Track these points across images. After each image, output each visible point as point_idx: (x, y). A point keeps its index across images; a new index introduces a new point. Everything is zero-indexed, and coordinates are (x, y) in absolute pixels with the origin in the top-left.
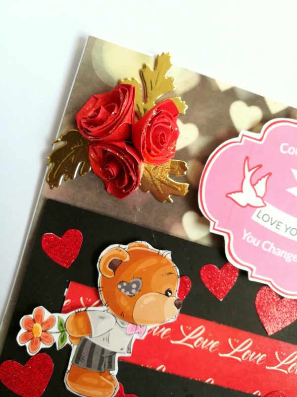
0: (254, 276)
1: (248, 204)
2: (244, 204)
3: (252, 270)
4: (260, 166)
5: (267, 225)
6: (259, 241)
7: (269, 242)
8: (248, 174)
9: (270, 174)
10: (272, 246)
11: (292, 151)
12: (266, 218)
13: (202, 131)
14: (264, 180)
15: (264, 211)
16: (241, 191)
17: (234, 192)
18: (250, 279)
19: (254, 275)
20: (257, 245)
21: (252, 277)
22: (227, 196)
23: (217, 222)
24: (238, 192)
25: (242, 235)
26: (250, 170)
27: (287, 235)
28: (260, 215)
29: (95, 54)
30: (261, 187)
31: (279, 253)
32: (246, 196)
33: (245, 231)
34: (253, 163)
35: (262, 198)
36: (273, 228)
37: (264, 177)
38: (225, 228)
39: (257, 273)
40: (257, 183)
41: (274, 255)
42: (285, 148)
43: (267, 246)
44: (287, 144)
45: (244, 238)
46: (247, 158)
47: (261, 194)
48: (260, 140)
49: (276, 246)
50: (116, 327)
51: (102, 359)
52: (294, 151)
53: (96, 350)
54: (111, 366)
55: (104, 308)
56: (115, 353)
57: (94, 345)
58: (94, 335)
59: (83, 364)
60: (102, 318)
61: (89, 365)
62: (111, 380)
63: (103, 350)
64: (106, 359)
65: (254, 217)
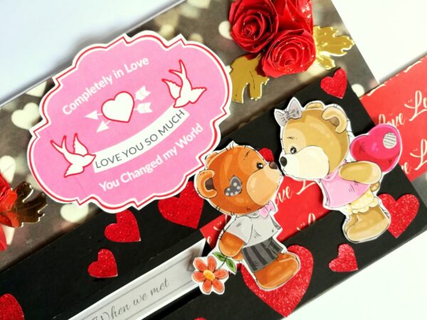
0: (140, 204)
1: (84, 167)
2: (81, 170)
3: (133, 202)
4: (65, 137)
5: (111, 165)
6: (117, 181)
7: (124, 174)
8: (63, 150)
9: (76, 135)
10: (129, 174)
11: (73, 106)
12: (104, 163)
14: (77, 142)
15: (98, 160)
16: (71, 164)
17: (67, 170)
18: (139, 209)
19: (138, 204)
20: (118, 184)
21: (138, 206)
22: (65, 177)
23: (77, 198)
24: (69, 167)
25: (101, 189)
26: (61, 147)
27: (131, 157)
28: (99, 165)
30: (80, 149)
31: (139, 173)
32: (77, 164)
33: (100, 184)
34: (58, 141)
35: (88, 154)
36: (116, 164)
37: (74, 141)
38: (87, 196)
39: (139, 201)
40: (74, 149)
41: (137, 178)
42: (68, 109)
43: (126, 177)
44: (66, 106)
45: (105, 189)
46: (52, 142)
47: (84, 152)
48: (48, 122)
50: (254, 220)
51: (268, 251)
52: (75, 105)
53: (258, 249)
54: (278, 249)
55: (233, 217)
56: (271, 238)
57: (253, 248)
58: (247, 242)
59: (260, 266)
60: (239, 225)
61: (264, 262)
62: (288, 256)
63: (262, 244)
64: (271, 248)
65: (97, 170)
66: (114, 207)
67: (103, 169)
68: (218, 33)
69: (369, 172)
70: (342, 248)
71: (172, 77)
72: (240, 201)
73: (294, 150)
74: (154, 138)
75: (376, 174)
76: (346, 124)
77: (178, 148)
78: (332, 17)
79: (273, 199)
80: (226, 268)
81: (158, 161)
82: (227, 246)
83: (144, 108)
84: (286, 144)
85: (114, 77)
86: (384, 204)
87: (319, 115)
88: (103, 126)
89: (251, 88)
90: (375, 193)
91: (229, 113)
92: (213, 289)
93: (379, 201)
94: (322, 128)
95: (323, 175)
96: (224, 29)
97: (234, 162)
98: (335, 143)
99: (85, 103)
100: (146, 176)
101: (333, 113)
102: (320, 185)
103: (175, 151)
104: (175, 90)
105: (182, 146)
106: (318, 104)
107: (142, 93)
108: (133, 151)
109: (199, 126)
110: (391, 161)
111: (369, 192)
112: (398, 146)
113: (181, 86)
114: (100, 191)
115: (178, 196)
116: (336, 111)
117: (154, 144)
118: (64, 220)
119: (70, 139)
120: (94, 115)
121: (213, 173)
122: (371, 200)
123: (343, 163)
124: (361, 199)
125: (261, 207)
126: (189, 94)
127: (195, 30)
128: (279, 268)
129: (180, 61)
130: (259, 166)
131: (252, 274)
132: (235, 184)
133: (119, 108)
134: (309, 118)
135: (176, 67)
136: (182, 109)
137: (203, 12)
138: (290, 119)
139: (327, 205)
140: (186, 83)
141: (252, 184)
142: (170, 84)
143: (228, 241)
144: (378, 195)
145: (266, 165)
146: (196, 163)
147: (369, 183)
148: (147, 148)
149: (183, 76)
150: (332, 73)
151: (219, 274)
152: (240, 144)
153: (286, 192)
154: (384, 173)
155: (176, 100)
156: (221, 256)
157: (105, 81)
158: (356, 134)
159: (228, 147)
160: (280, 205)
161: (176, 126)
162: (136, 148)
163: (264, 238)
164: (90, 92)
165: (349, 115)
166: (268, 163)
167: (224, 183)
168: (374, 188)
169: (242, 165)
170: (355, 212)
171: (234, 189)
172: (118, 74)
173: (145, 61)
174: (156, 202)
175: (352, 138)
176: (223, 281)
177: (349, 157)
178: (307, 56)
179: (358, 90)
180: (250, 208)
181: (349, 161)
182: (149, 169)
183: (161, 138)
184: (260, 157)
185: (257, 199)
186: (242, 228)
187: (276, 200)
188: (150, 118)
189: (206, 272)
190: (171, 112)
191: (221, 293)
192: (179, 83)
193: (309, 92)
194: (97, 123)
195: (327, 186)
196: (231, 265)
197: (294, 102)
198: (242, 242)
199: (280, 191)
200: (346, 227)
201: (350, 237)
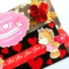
88: (2, 30)
106: (47, 29)
107: (10, 24)
111: (56, 48)
113: (18, 23)
116: (51, 31)
122: (57, 50)
126: (20, 25)
133: (6, 26)
138: (41, 32)
144: (58, 49)
182: (10, 39)
190: (16, 28)
200: (51, 55)
201: (51, 57)
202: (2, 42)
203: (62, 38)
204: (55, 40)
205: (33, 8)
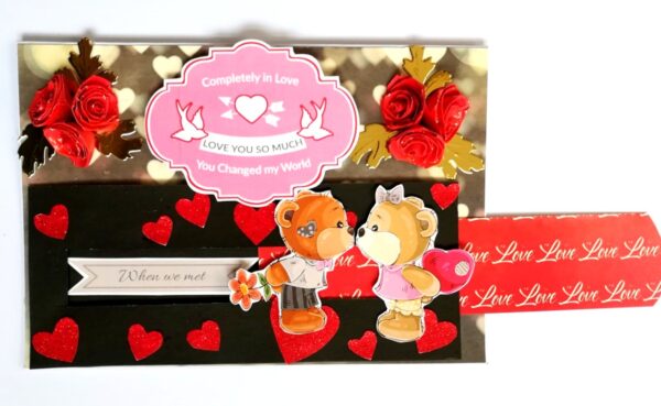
0: (221, 197)
1: (192, 139)
2: (189, 139)
4: (191, 104)
5: (216, 151)
8: (183, 114)
9: (201, 108)
10: (227, 167)
12: (212, 145)
13: (137, 91)
14: (198, 115)
15: (208, 140)
16: (183, 129)
17: (177, 132)
18: (219, 200)
22: (172, 137)
24: (180, 130)
25: (197, 165)
26: (183, 110)
27: (237, 154)
29: (27, 58)
30: (198, 120)
31: (235, 171)
32: (188, 132)
34: (183, 104)
35: (202, 130)
36: (222, 152)
37: (197, 112)
39: (223, 193)
40: (193, 118)
41: (232, 175)
42: (207, 82)
43: (223, 168)
46: (177, 101)
47: (200, 125)
49: (231, 165)
50: (307, 267)
51: (305, 298)
52: (216, 82)
53: (298, 292)
54: (314, 302)
55: (293, 254)
56: (314, 290)
57: (294, 288)
58: (292, 280)
59: (291, 307)
60: (294, 263)
61: (296, 306)
62: (319, 313)
63: (303, 290)
64: (309, 297)
65: (202, 147)
66: (199, 187)
67: (208, 149)
68: (371, 92)
69: (428, 284)
70: (368, 334)
71: (310, 107)
72: (306, 244)
73: (375, 228)
74: (265, 149)
75: (434, 289)
76: (432, 233)
77: (280, 170)
78: (478, 134)
79: (335, 258)
80: (262, 291)
81: (257, 171)
82: (273, 275)
83: (271, 120)
84: (372, 219)
85: (261, 79)
86: (425, 319)
87: (415, 212)
88: (229, 115)
89: (372, 155)
90: (424, 305)
91: (340, 166)
92: (240, 303)
93: (422, 313)
94: (410, 224)
95: (387, 263)
96: (379, 92)
97: (321, 209)
98: (413, 244)
99: (224, 86)
100: (240, 176)
101: (427, 216)
102: (380, 270)
103: (276, 171)
104: (306, 119)
105: (284, 169)
106: (419, 202)
107: (277, 107)
108: (242, 149)
109: (309, 161)
110: (452, 286)
111: (419, 301)
112: (465, 277)
113: (313, 120)
114: (194, 167)
115: (257, 209)
116: (432, 217)
117: (262, 154)
118: (146, 171)
119: (194, 108)
120: (226, 100)
121: (297, 208)
122: (416, 308)
123: (410, 263)
124: (408, 303)
125: (320, 259)
126: (316, 130)
127: (353, 79)
128: (306, 318)
129: (325, 99)
130: (339, 225)
131: (280, 310)
132: (310, 228)
133: (251, 107)
134: (404, 209)
135: (318, 101)
136: (303, 139)
137: (370, 66)
138: (388, 201)
139: (375, 290)
140: (319, 120)
141: (325, 237)
142: (305, 113)
143: (277, 270)
144: (425, 308)
145: (346, 227)
146: (288, 191)
147: (424, 294)
148: (255, 154)
149: (320, 112)
150: (448, 183)
151: (253, 293)
152: (335, 197)
153: (349, 259)
154: (441, 293)
155: (302, 129)
156: (263, 280)
157: (252, 78)
158: (436, 245)
159: (323, 193)
160: (338, 268)
161: (290, 150)
162: (246, 149)
163: (308, 286)
164: (234, 79)
165: (440, 227)
166: (348, 227)
167: (302, 221)
168: (425, 300)
169: (326, 216)
170: (397, 310)
171: (307, 231)
172: (267, 78)
173: (295, 81)
174: (236, 203)
175: (431, 247)
176: (253, 301)
177: (419, 262)
178: (434, 157)
179: (463, 211)
180: (311, 255)
181: (417, 264)
182: (245, 172)
183: (272, 153)
184: (344, 217)
185: (321, 250)
186: (295, 267)
187: (337, 262)
188: (270, 131)
189: (243, 285)
190: (291, 136)
191: (245, 309)
192: (313, 116)
193: (417, 188)
194: (225, 109)
195: (386, 274)
196: (267, 291)
197: (400, 189)
198: (287, 278)
199: (345, 255)
200: (381, 317)
201: (381, 328)
202: (201, 165)
203: (462, 269)
204: (431, 264)
205: (403, 87)
